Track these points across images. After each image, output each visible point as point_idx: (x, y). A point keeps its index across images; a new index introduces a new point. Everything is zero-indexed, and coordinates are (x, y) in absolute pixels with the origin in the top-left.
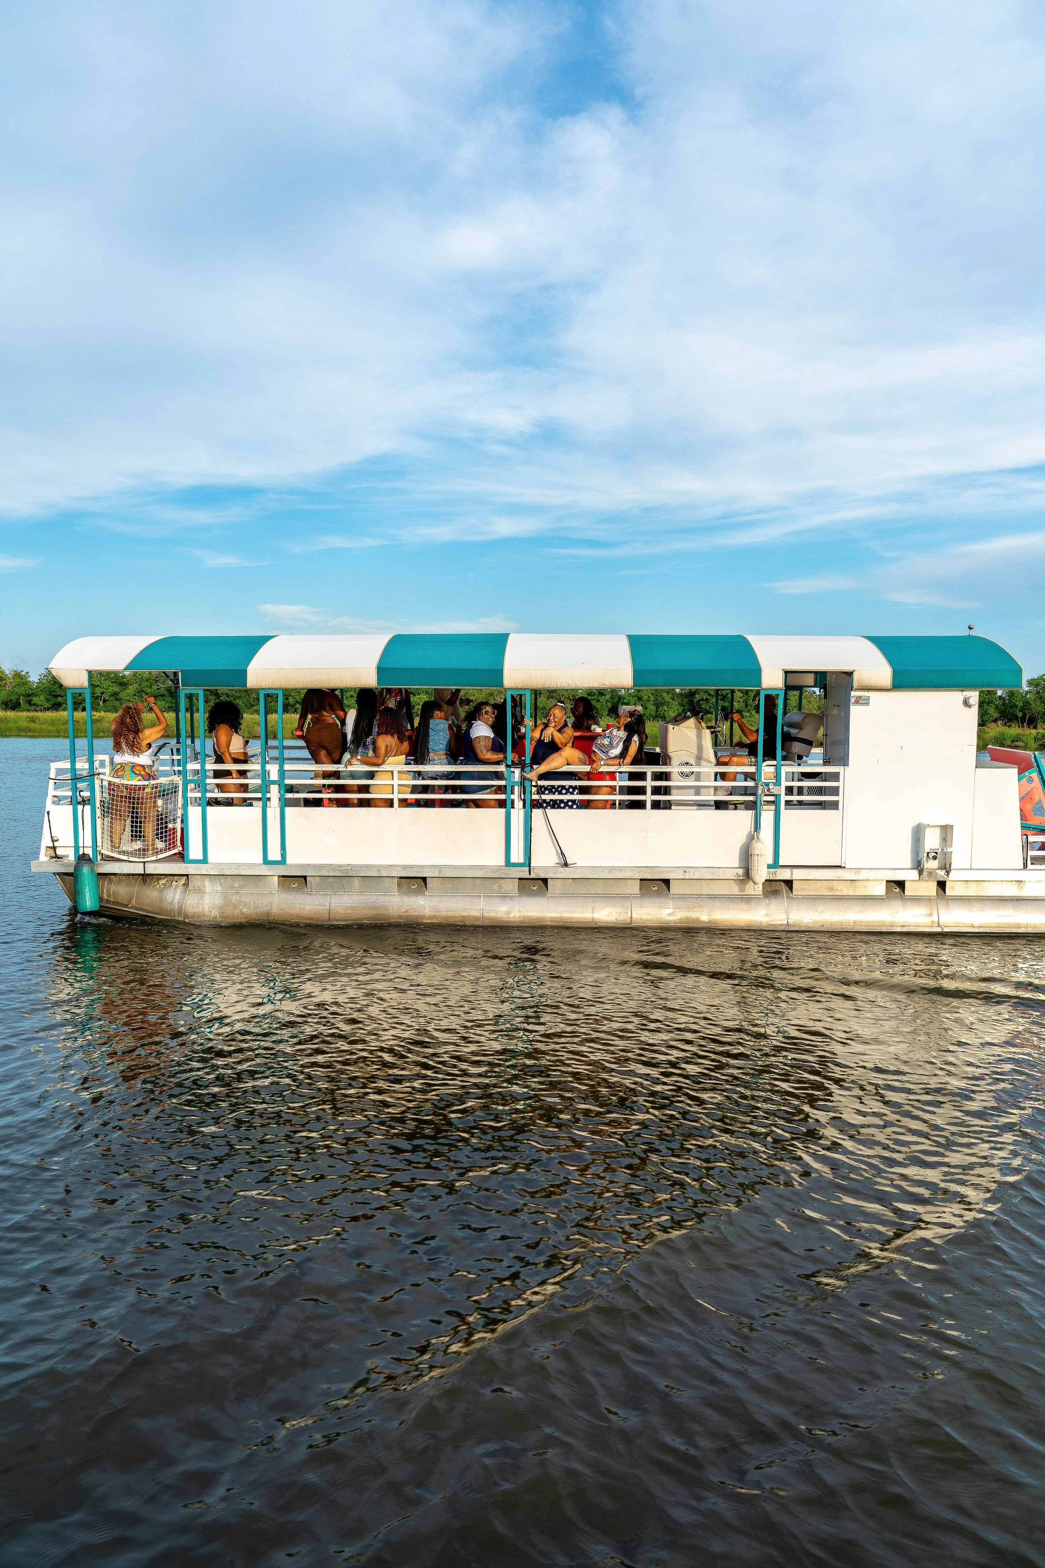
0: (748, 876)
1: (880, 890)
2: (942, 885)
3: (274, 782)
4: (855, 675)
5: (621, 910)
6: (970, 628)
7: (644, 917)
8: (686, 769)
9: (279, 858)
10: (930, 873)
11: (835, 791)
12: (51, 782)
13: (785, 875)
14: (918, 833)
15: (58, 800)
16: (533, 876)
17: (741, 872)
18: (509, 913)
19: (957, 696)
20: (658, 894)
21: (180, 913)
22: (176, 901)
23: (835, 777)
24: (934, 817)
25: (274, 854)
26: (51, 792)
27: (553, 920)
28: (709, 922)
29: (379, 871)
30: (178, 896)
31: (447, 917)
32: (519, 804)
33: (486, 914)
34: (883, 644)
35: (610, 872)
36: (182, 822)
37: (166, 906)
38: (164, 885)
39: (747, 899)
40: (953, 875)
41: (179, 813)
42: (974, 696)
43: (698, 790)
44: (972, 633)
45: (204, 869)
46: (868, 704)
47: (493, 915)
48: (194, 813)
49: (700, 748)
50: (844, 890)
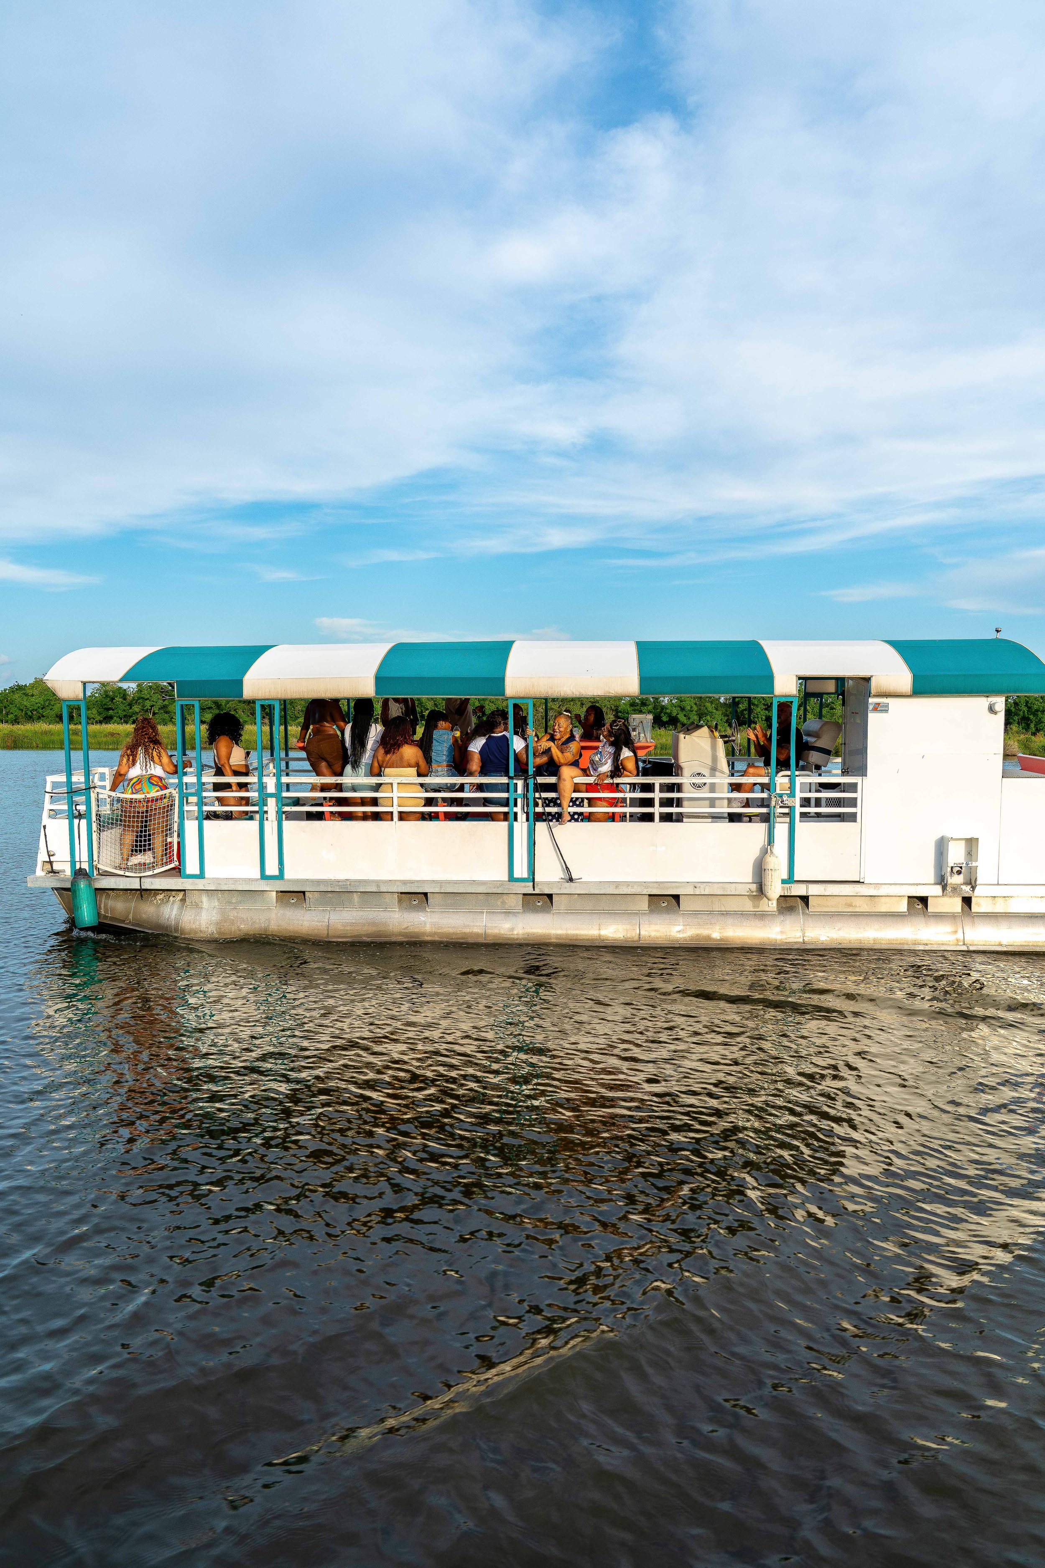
0: (761, 890)
1: (903, 906)
2: (967, 901)
3: (271, 795)
4: (873, 680)
5: (628, 927)
6: (998, 631)
7: (653, 934)
8: (698, 780)
9: (276, 873)
10: (955, 889)
11: (853, 803)
12: (47, 796)
13: (799, 890)
14: (941, 847)
15: (54, 814)
16: (537, 891)
17: (754, 887)
18: (512, 929)
19: (982, 703)
20: (667, 910)
21: (176, 928)
22: (173, 917)
23: (853, 787)
24: (958, 830)
25: (272, 869)
26: (48, 806)
27: (558, 937)
28: (721, 940)
29: (378, 886)
30: (175, 912)
31: (449, 936)
32: (522, 817)
33: (489, 931)
34: (904, 648)
35: (617, 887)
36: (179, 836)
37: (163, 921)
38: (162, 900)
39: (762, 916)
40: (978, 891)
42: (1000, 703)
43: (712, 802)
44: (1000, 636)
45: (200, 884)
46: (886, 711)
47: (496, 931)
48: (191, 827)
49: (715, 759)
50: (863, 906)
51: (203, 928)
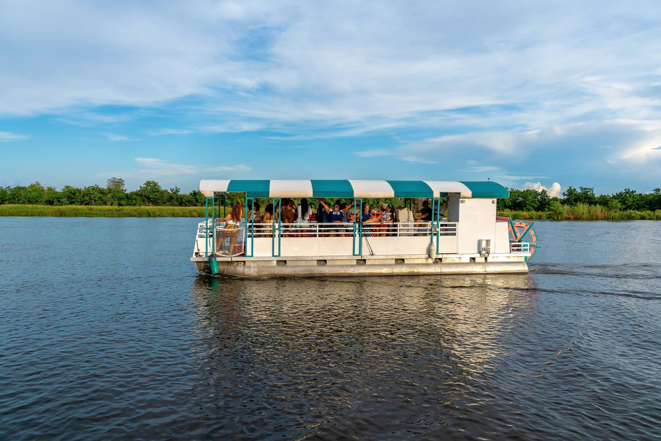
0: (430, 256)
1: (468, 260)
2: (486, 259)
3: (277, 229)
4: (461, 194)
5: (389, 269)
6: (489, 179)
7: (397, 271)
8: (404, 223)
9: (278, 255)
10: (483, 255)
11: (455, 230)
13: (440, 256)
14: (480, 242)
15: (201, 237)
16: (361, 259)
17: (427, 256)
18: (354, 271)
19: (490, 200)
20: (401, 264)
21: (243, 274)
22: (241, 270)
24: (484, 238)
25: (276, 253)
26: (198, 234)
27: (368, 273)
28: (417, 272)
29: (312, 258)
30: (242, 269)
31: (333, 274)
32: (357, 235)
33: (347, 272)
34: (468, 184)
35: (386, 256)
36: (245, 243)
37: (237, 272)
38: (237, 265)
39: (427, 265)
40: (490, 255)
41: (244, 240)
42: (495, 200)
43: (408, 230)
44: (489, 181)
45: (252, 259)
46: (464, 203)
47: (349, 272)
48: (249, 240)
49: (409, 217)
50: (457, 261)
51: (252, 273)
